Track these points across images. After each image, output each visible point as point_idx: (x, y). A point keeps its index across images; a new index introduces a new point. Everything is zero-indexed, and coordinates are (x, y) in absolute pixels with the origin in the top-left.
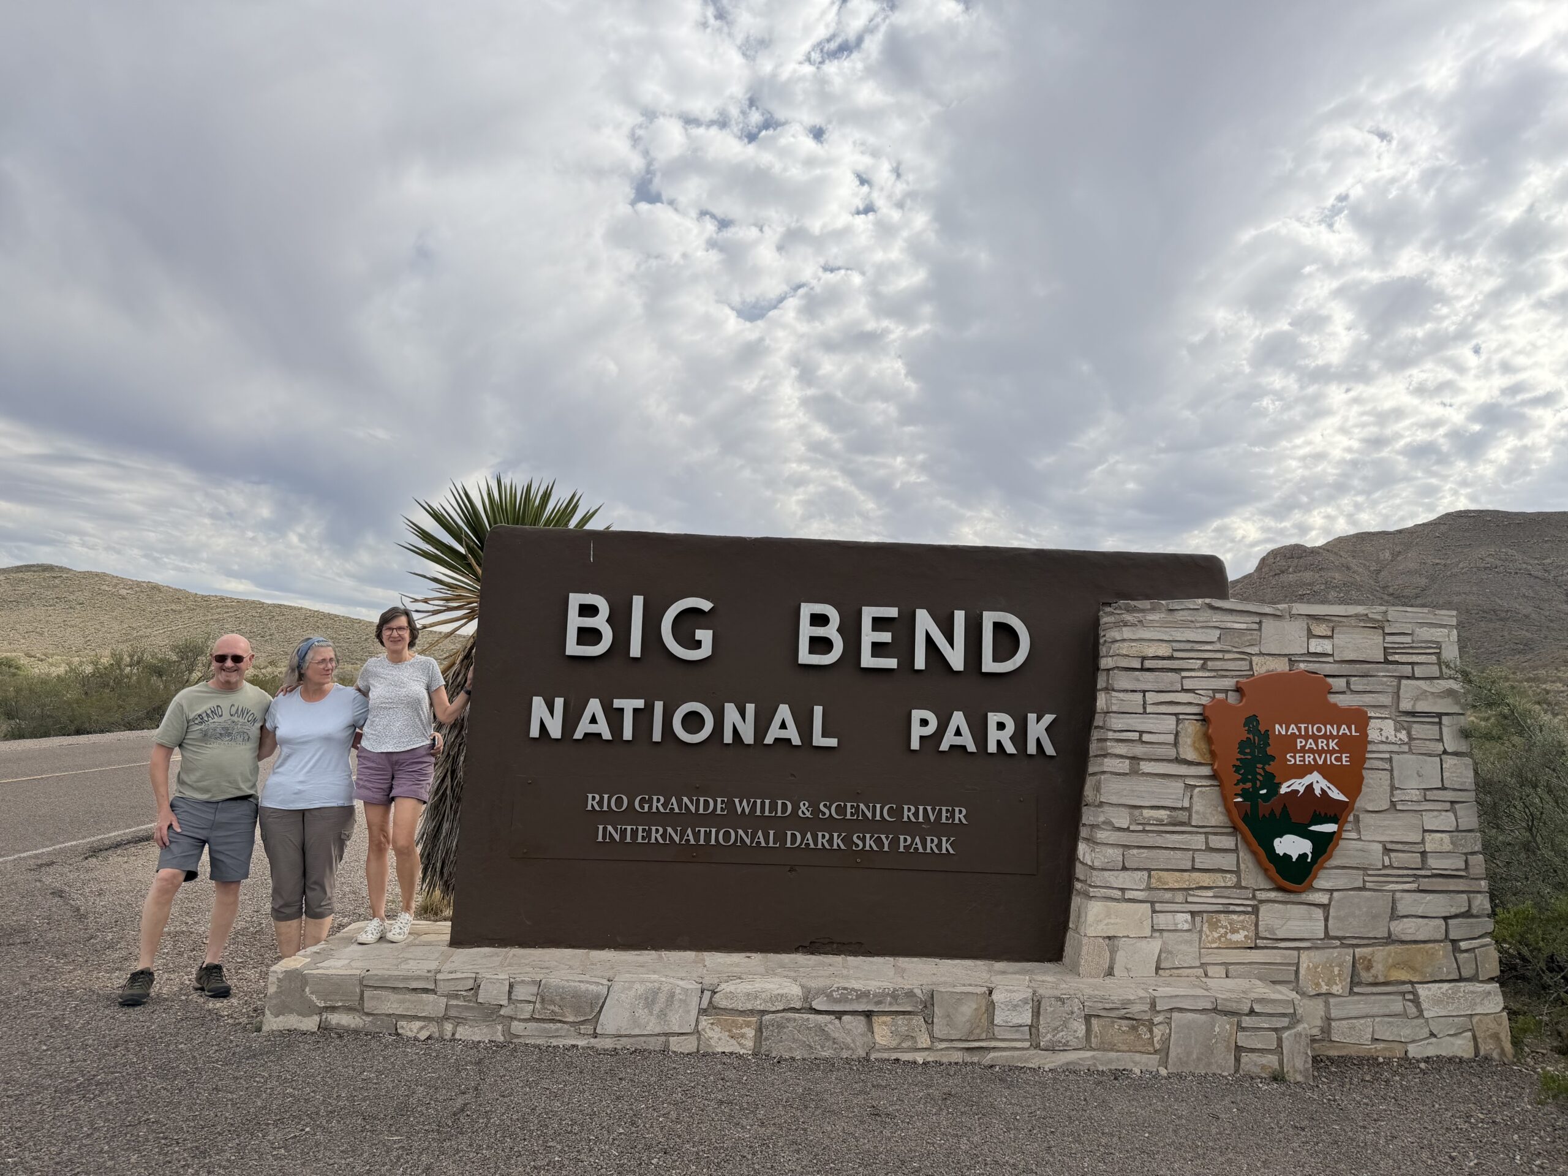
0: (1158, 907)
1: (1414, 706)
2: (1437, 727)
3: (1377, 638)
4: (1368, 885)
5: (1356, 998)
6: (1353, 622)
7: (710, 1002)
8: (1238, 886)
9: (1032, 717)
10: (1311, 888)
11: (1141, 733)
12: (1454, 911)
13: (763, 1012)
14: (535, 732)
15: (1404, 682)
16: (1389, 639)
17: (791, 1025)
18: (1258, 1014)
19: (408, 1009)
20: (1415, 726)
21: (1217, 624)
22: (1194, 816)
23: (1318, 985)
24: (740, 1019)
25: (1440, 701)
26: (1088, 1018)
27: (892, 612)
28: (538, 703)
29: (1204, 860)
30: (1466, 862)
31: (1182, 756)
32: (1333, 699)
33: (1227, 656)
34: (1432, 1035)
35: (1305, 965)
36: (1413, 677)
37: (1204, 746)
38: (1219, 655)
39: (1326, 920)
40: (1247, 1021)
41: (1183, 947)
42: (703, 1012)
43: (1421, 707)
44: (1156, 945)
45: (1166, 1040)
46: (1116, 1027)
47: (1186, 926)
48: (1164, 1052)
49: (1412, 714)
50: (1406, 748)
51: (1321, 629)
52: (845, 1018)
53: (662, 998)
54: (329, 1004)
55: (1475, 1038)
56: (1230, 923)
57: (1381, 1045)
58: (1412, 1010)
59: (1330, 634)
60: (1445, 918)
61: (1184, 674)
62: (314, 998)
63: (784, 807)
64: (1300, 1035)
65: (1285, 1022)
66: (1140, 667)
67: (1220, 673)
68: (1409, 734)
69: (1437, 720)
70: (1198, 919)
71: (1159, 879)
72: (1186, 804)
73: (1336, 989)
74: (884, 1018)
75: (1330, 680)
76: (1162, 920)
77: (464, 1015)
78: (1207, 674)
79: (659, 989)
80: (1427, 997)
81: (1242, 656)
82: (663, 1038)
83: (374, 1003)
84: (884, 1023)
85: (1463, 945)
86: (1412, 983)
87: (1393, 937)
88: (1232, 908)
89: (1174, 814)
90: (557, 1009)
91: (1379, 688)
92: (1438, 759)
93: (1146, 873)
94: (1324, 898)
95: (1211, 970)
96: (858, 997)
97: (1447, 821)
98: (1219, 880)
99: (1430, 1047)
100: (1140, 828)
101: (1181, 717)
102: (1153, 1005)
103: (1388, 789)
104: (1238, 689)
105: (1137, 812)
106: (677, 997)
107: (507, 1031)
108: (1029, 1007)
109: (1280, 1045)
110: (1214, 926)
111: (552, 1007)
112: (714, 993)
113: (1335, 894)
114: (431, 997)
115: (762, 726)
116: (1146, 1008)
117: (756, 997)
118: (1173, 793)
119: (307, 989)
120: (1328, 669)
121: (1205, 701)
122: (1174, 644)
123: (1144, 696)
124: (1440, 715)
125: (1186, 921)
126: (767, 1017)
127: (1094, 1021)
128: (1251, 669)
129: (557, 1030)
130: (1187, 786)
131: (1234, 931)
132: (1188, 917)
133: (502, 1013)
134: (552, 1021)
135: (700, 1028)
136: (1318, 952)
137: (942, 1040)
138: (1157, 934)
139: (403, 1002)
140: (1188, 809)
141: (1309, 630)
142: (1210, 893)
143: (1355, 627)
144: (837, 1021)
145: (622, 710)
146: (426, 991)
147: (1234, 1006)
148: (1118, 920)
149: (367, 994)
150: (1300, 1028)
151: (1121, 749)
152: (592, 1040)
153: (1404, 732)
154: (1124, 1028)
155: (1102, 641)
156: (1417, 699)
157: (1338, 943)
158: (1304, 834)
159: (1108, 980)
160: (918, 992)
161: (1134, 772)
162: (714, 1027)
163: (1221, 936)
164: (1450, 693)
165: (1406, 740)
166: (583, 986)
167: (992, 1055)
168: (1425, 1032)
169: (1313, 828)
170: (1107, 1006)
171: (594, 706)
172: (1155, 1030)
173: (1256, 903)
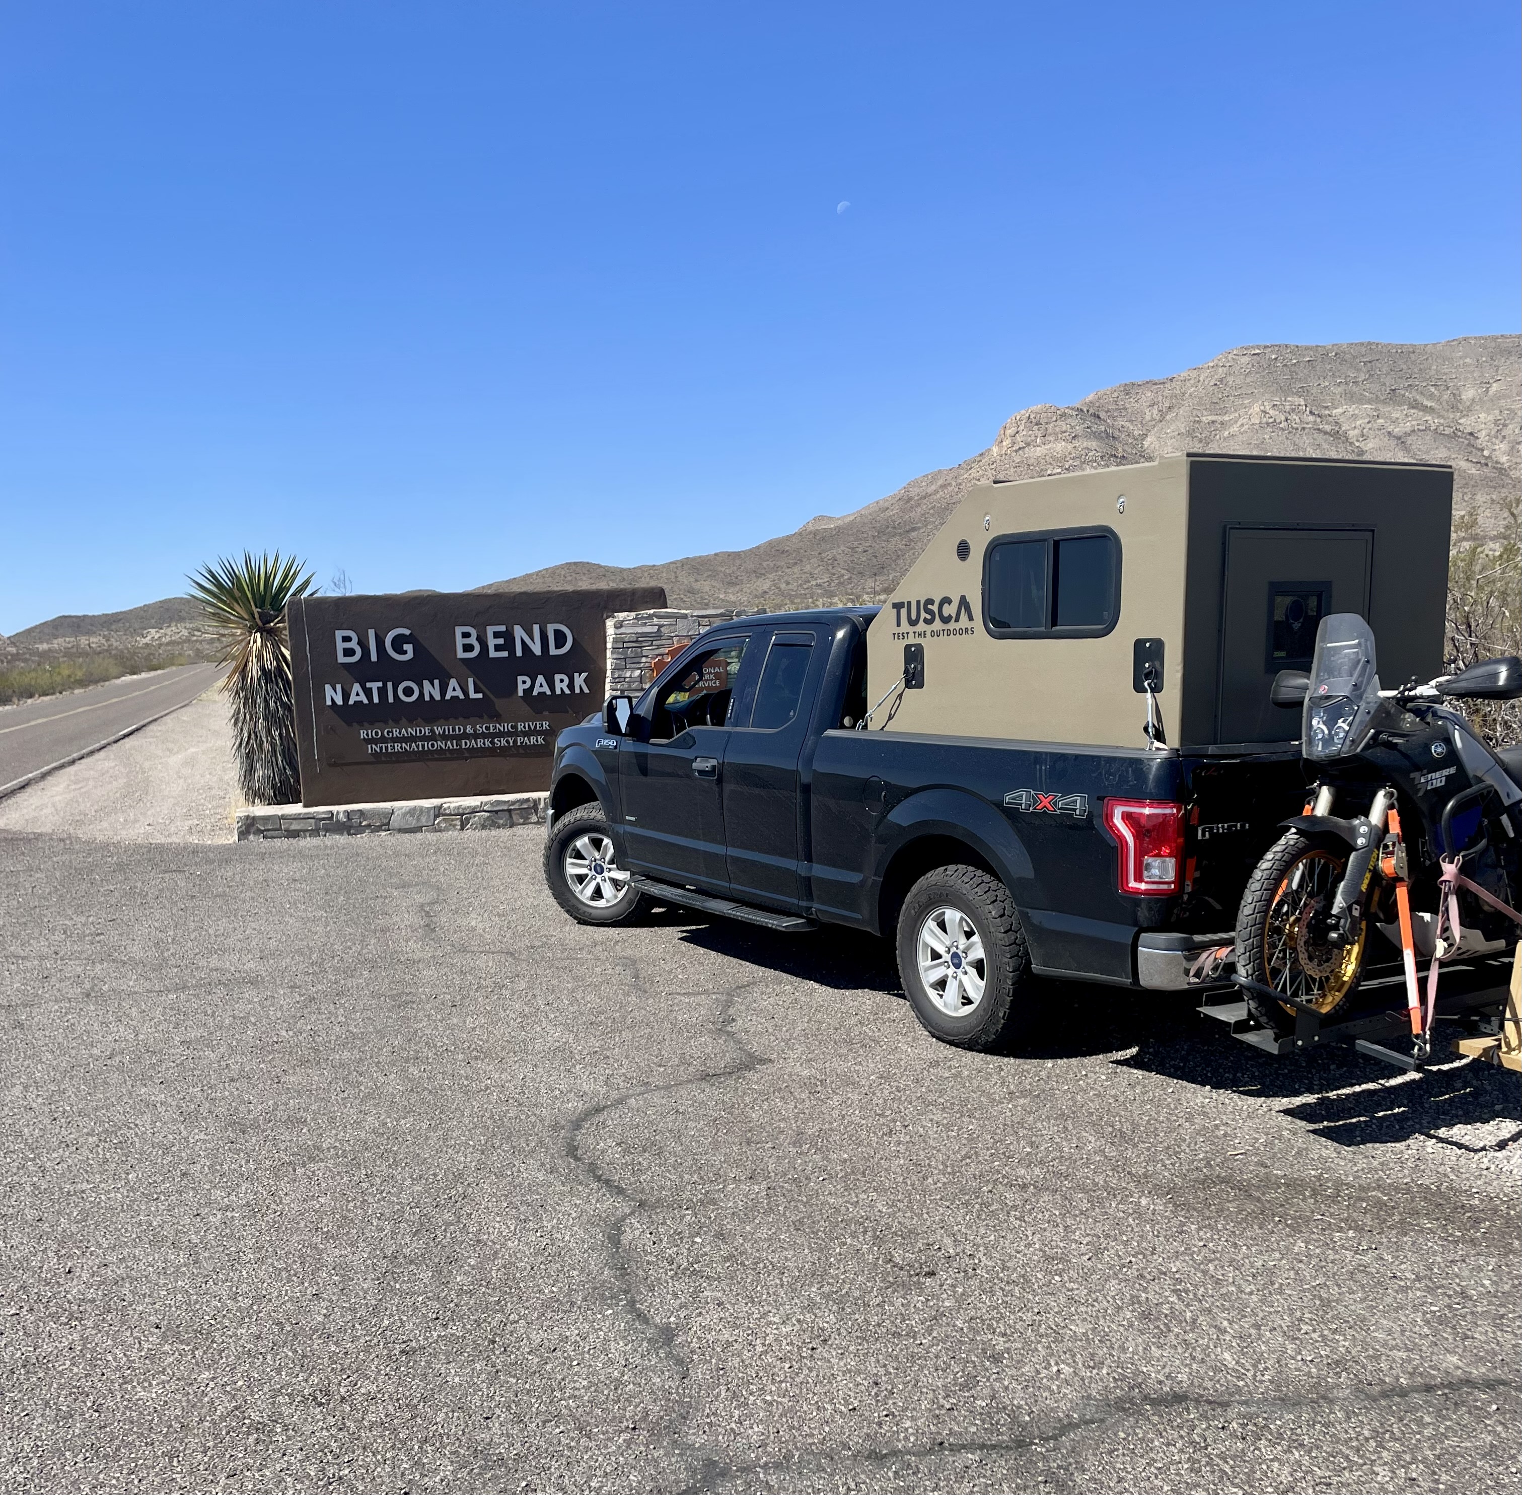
6: (720, 617)
9: (576, 675)
11: (625, 678)
14: (329, 703)
21: (657, 623)
27: (502, 628)
28: (328, 687)
31: (644, 687)
51: (705, 621)
59: (709, 623)
61: (643, 648)
63: (459, 729)
66: (622, 647)
67: (659, 647)
78: (653, 647)
81: (669, 638)
101: (643, 669)
115: (443, 690)
122: (638, 635)
123: (625, 660)
128: (673, 643)
141: (699, 623)
145: (371, 689)
151: (617, 686)
155: (607, 635)
171: (357, 687)
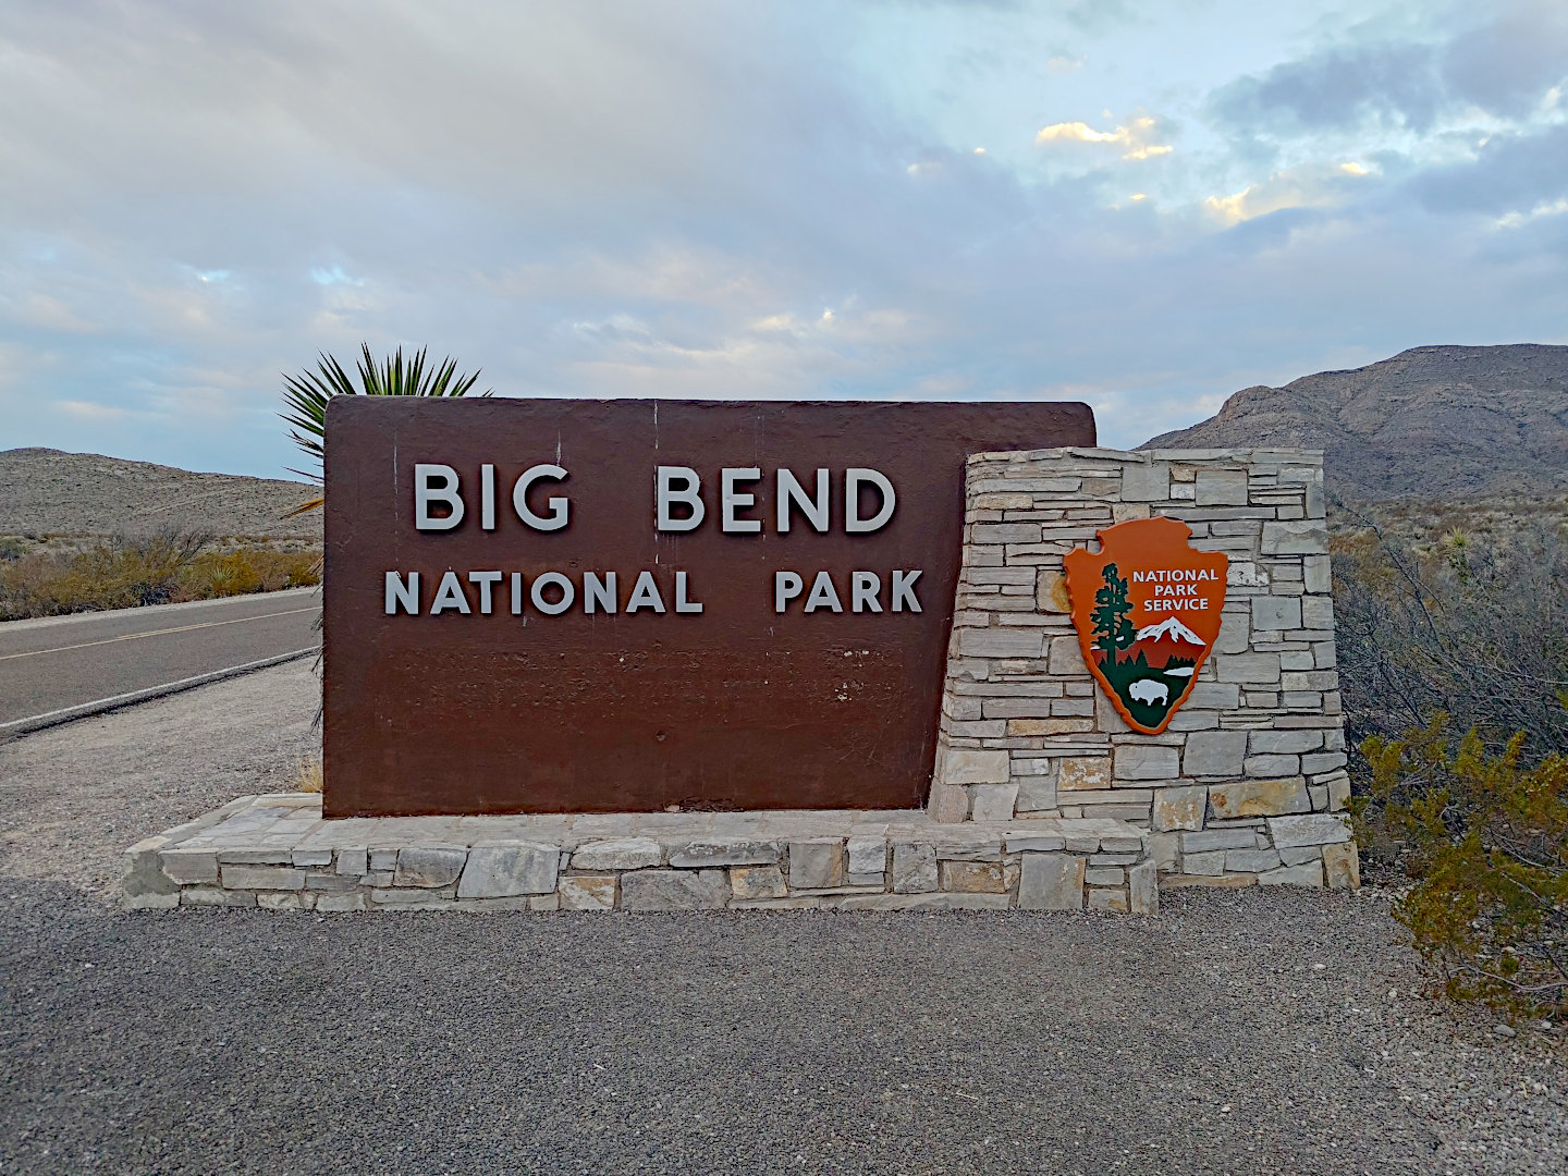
0: (1016, 754)
1: (1276, 548)
2: (1299, 568)
3: (1241, 480)
4: (1223, 725)
5: (1210, 832)
6: (1217, 465)
7: (569, 864)
8: (1095, 731)
9: (897, 574)
10: (1165, 730)
11: (1001, 585)
12: (1308, 747)
13: (621, 871)
14: (391, 608)
15: (1267, 524)
16: (1252, 481)
17: (651, 880)
18: (1108, 853)
19: (267, 883)
20: (1276, 567)
21: (1078, 473)
22: (1052, 666)
23: (1171, 821)
24: (600, 878)
25: (1301, 541)
26: (939, 863)
27: (754, 474)
28: (392, 578)
29: (1061, 708)
30: (1323, 699)
31: (1041, 607)
32: (1192, 544)
33: (1088, 505)
34: (1283, 864)
35: (1159, 804)
36: (1277, 519)
37: (1063, 595)
38: (1080, 505)
39: (1181, 759)
40: (1095, 860)
41: (1040, 791)
42: (561, 873)
43: (1283, 549)
44: (1013, 790)
45: (1017, 881)
46: (968, 869)
47: (1043, 771)
48: (1014, 890)
49: (1275, 556)
50: (1266, 590)
51: (1183, 474)
52: (701, 872)
53: (521, 862)
54: (187, 881)
55: (1324, 865)
56: (1086, 767)
57: (1234, 876)
58: (1264, 841)
59: (1192, 478)
60: (1300, 755)
61: (1044, 525)
62: (171, 876)
64: (1148, 870)
65: (1133, 859)
66: (1000, 520)
67: (1083, 523)
68: (1270, 576)
69: (1299, 561)
70: (1055, 763)
71: (1017, 728)
72: (1045, 654)
73: (1189, 825)
74: (742, 871)
75: (1189, 525)
76: (1019, 766)
77: (324, 886)
78: (1068, 524)
79: (518, 853)
80: (1279, 829)
81: (1103, 505)
82: (524, 899)
83: (233, 879)
84: (741, 876)
85: (1316, 779)
86: (1265, 817)
87: (1247, 774)
88: (1088, 752)
89: (1033, 663)
90: (417, 876)
91: (1240, 531)
92: (1299, 599)
93: (1004, 722)
94: (1179, 740)
95: (1067, 811)
96: (715, 853)
97: (1306, 660)
98: (1075, 725)
99: (1281, 876)
100: (999, 678)
101: (1040, 568)
102: (1004, 848)
103: (1247, 631)
104: (1098, 539)
105: (996, 663)
106: (535, 860)
107: (368, 900)
108: (883, 855)
109: (1127, 881)
110: (1071, 770)
111: (412, 875)
112: (572, 854)
113: (1190, 735)
114: (289, 871)
115: (624, 594)
116: (997, 851)
117: (614, 858)
118: (1031, 643)
119: (164, 869)
120: (1189, 514)
121: (1065, 551)
122: (1035, 495)
123: (1004, 549)
124: (1302, 556)
125: (1044, 766)
126: (625, 875)
127: (946, 865)
128: (1112, 517)
129: (419, 896)
130: (1045, 636)
131: (1090, 774)
132: (1045, 761)
133: (362, 882)
134: (412, 888)
135: (560, 888)
136: (1171, 790)
137: (798, 889)
138: (1015, 780)
139: (262, 876)
140: (1047, 659)
141: (1171, 475)
142: (1067, 739)
143: (1219, 470)
144: (695, 876)
146: (284, 865)
147: (1083, 847)
148: (977, 768)
149: (225, 870)
150: (1147, 864)
151: (982, 603)
152: (454, 903)
153: (1265, 574)
154: (975, 871)
155: (968, 494)
156: (1279, 541)
157: (1192, 781)
158: (1160, 678)
159: (966, 825)
160: (774, 845)
161: (993, 624)
162: (574, 886)
163: (1077, 779)
164: (1314, 533)
165: (1267, 582)
166: (442, 854)
167: (848, 900)
168: (1276, 862)
169: (1169, 672)
170: (959, 851)
171: (450, 579)
172: (1005, 871)
173: (1112, 746)
